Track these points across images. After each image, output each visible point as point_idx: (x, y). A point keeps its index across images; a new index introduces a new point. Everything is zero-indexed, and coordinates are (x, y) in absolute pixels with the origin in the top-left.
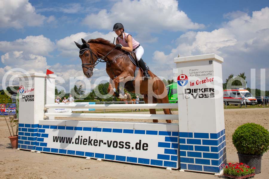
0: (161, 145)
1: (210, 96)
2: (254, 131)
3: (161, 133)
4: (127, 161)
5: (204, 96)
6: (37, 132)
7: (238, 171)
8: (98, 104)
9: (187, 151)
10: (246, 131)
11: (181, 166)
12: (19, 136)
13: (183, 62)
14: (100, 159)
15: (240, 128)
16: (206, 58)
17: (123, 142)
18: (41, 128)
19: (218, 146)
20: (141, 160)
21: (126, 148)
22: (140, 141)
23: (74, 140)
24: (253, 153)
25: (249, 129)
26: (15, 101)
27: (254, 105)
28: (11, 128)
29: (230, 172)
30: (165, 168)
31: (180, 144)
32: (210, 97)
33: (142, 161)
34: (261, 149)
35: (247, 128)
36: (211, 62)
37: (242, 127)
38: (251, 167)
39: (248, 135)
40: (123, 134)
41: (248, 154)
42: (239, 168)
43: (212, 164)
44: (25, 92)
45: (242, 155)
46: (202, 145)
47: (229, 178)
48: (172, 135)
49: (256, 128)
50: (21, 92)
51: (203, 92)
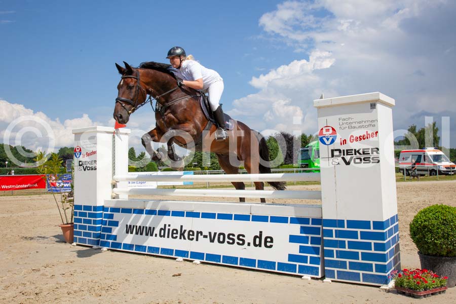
0: (293, 239)
2: (445, 218)
3: (294, 221)
4: (240, 265)
5: (363, 161)
6: (101, 219)
7: (418, 283)
8: (199, 174)
9: (335, 249)
10: (431, 218)
11: (326, 274)
12: (75, 223)
13: (328, 107)
14: (197, 261)
15: (422, 212)
16: (365, 100)
17: (234, 235)
18: (108, 211)
19: (385, 242)
20: (262, 263)
21: (238, 244)
22: (261, 232)
23: (157, 231)
24: (445, 254)
25: (437, 214)
26: (71, 170)
27: (453, 175)
28: (62, 212)
29: (405, 284)
30: (301, 277)
31: (325, 238)
33: (264, 264)
35: (434, 212)
36: (373, 106)
37: (426, 211)
38: (440, 275)
39: (436, 224)
40: (233, 222)
41: (435, 255)
42: (420, 278)
43: (376, 271)
44: (84, 157)
45: (425, 256)
46: (359, 240)
47: (404, 294)
48: (312, 224)
49: (449, 212)
50: (78, 156)
51: (360, 154)
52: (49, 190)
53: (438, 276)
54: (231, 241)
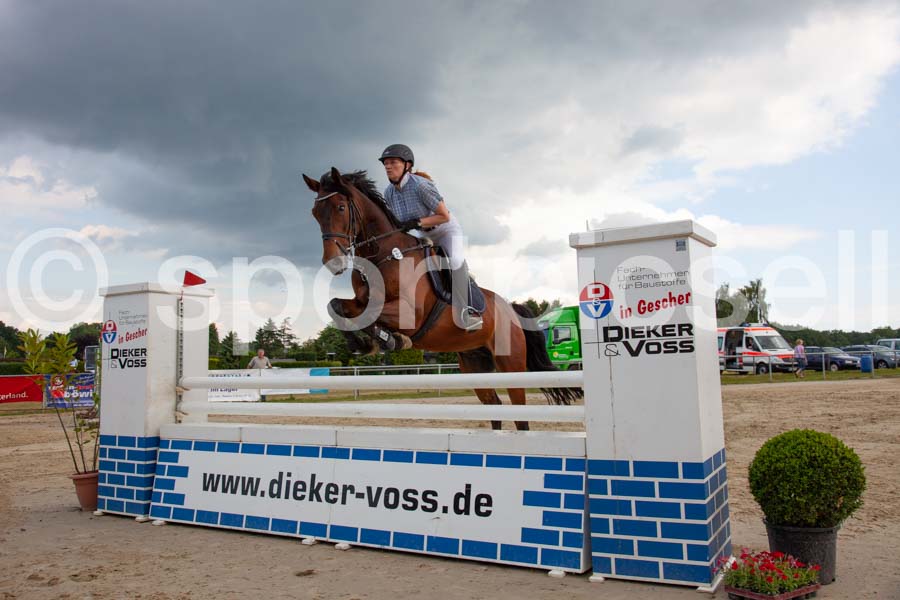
0: (531, 498)
1: (679, 348)
2: (813, 455)
3: (533, 463)
4: (428, 550)
5: (663, 349)
6: (154, 462)
7: (769, 579)
9: (611, 518)
10: (789, 455)
11: (593, 565)
12: (101, 471)
13: (597, 245)
14: (343, 544)
15: (771, 444)
16: (666, 233)
17: (415, 492)
18: (167, 447)
19: (705, 502)
20: (471, 546)
21: (424, 508)
22: (468, 487)
23: (264, 486)
25: (799, 448)
28: (76, 448)
29: (744, 582)
30: (546, 572)
31: (591, 496)
32: (681, 351)
33: (474, 548)
34: (836, 508)
35: (793, 444)
36: (681, 245)
37: (779, 442)
38: (806, 563)
39: (797, 466)
40: (414, 467)
41: (797, 525)
42: (772, 568)
43: (689, 558)
44: (121, 340)
45: (779, 527)
46: (657, 499)
48: (567, 469)
49: (820, 443)
50: (109, 340)
51: (658, 335)
52: (49, 405)
53: (803, 563)
54: (410, 504)
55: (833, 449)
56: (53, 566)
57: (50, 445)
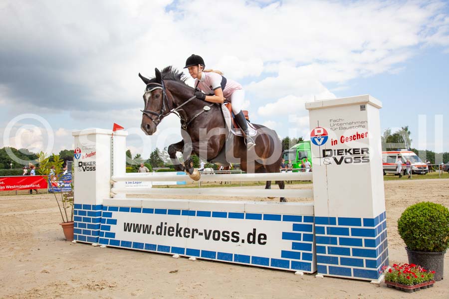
0: (286, 236)
1: (362, 160)
2: (432, 215)
3: (287, 218)
4: (235, 261)
5: (353, 161)
6: (100, 217)
7: (408, 277)
9: (327, 246)
10: (419, 215)
12: (75, 222)
13: (320, 109)
14: (193, 258)
15: (410, 209)
16: (355, 102)
17: (228, 233)
18: (106, 210)
19: (375, 238)
20: (255, 259)
21: (233, 241)
22: (255, 230)
23: (154, 229)
25: (424, 211)
28: (63, 210)
29: (395, 278)
30: (294, 272)
31: (317, 235)
32: (363, 162)
33: (258, 260)
34: (444, 242)
35: (421, 209)
36: (363, 108)
37: (414, 208)
38: (428, 269)
39: (423, 221)
40: (227, 220)
41: (423, 250)
42: (410, 272)
43: (367, 267)
44: (83, 158)
45: (413, 251)
46: (350, 236)
47: (394, 288)
48: (304, 221)
49: (435, 209)
50: (78, 158)
51: (351, 154)
52: (51, 190)
53: (426, 270)
54: (226, 238)
55: (442, 212)
56: (53, 266)
57: (51, 209)
